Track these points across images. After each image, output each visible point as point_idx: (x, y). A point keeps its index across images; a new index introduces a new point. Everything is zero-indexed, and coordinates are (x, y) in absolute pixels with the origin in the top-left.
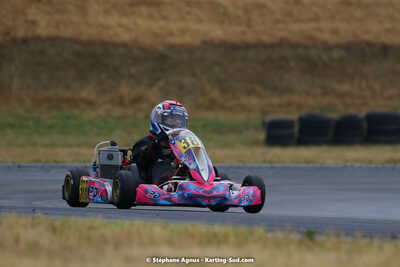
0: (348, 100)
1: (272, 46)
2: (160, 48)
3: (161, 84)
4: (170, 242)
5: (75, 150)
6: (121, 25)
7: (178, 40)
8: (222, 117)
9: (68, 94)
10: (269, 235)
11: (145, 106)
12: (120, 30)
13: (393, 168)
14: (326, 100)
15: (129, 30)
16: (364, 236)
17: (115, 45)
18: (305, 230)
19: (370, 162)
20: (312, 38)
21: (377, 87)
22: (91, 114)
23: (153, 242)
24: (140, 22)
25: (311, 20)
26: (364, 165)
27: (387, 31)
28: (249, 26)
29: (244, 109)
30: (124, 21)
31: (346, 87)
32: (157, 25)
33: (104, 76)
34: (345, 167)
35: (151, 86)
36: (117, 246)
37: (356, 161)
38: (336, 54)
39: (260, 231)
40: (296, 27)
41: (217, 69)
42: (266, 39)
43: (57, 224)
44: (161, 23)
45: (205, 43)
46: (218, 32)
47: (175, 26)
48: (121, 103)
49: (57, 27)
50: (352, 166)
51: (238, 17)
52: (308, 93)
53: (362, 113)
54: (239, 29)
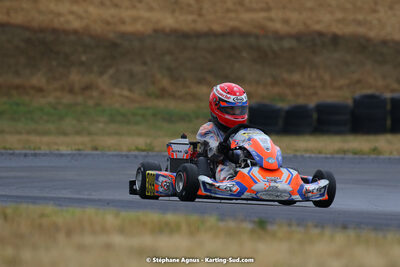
0: (298, 90)
1: (223, 35)
2: (111, 36)
3: (111, 71)
4: (122, 230)
5: (24, 137)
6: (72, 13)
7: (128, 28)
8: (171, 105)
9: (17, 81)
10: (221, 224)
11: (95, 94)
12: (71, 18)
13: (343, 159)
14: (276, 90)
15: (80, 17)
16: (316, 226)
17: (66, 32)
18: (256, 219)
19: (320, 153)
20: (263, 28)
21: (327, 77)
22: (40, 101)
23: (104, 230)
24: (92, 9)
25: (262, 10)
26: (313, 155)
27: (339, 21)
28: (200, 15)
29: (195, 97)
30: (75, 8)
31: (296, 77)
32: (109, 13)
33: (54, 63)
34: (295, 156)
35: (101, 74)
36: (69, 233)
37: (306, 151)
38: (287, 44)
39: (212, 220)
40: (247, 16)
41: (168, 58)
42: (216, 28)
43: (9, 211)
44: (113, 11)
45: (156, 31)
46: (169, 21)
47: (127, 14)
48: (71, 91)
49: (8, 13)
50: (302, 156)
51: (189, 5)
52: (258, 83)
53: (312, 104)
54: (190, 18)
